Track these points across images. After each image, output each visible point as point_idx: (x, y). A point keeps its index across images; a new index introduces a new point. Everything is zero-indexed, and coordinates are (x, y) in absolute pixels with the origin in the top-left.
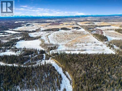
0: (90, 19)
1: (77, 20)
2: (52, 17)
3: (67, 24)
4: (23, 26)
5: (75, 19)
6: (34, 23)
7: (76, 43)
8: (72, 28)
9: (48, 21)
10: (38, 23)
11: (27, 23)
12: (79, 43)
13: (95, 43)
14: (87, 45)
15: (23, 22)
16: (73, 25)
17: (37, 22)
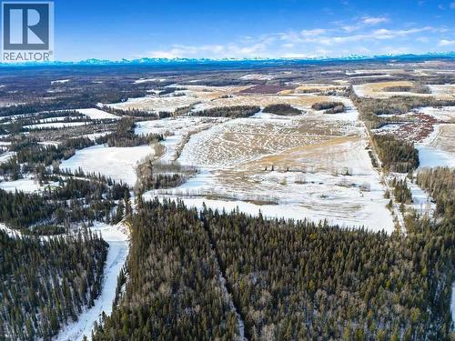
0: (426, 72)
1: (365, 75)
2: (277, 61)
3: (305, 92)
4: (149, 93)
5: (358, 72)
6: (191, 84)
7: (270, 168)
8: (313, 107)
9: (246, 77)
10: (208, 84)
11: (173, 83)
12: (280, 171)
13: (347, 174)
14: (304, 183)
15: (162, 80)
16: (330, 94)
17: (206, 80)
